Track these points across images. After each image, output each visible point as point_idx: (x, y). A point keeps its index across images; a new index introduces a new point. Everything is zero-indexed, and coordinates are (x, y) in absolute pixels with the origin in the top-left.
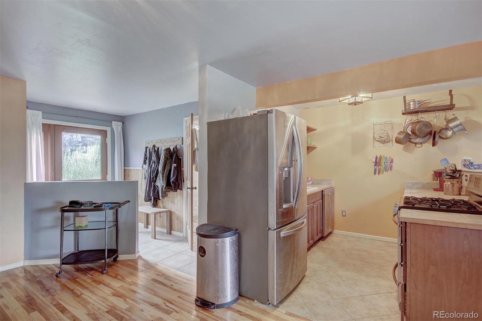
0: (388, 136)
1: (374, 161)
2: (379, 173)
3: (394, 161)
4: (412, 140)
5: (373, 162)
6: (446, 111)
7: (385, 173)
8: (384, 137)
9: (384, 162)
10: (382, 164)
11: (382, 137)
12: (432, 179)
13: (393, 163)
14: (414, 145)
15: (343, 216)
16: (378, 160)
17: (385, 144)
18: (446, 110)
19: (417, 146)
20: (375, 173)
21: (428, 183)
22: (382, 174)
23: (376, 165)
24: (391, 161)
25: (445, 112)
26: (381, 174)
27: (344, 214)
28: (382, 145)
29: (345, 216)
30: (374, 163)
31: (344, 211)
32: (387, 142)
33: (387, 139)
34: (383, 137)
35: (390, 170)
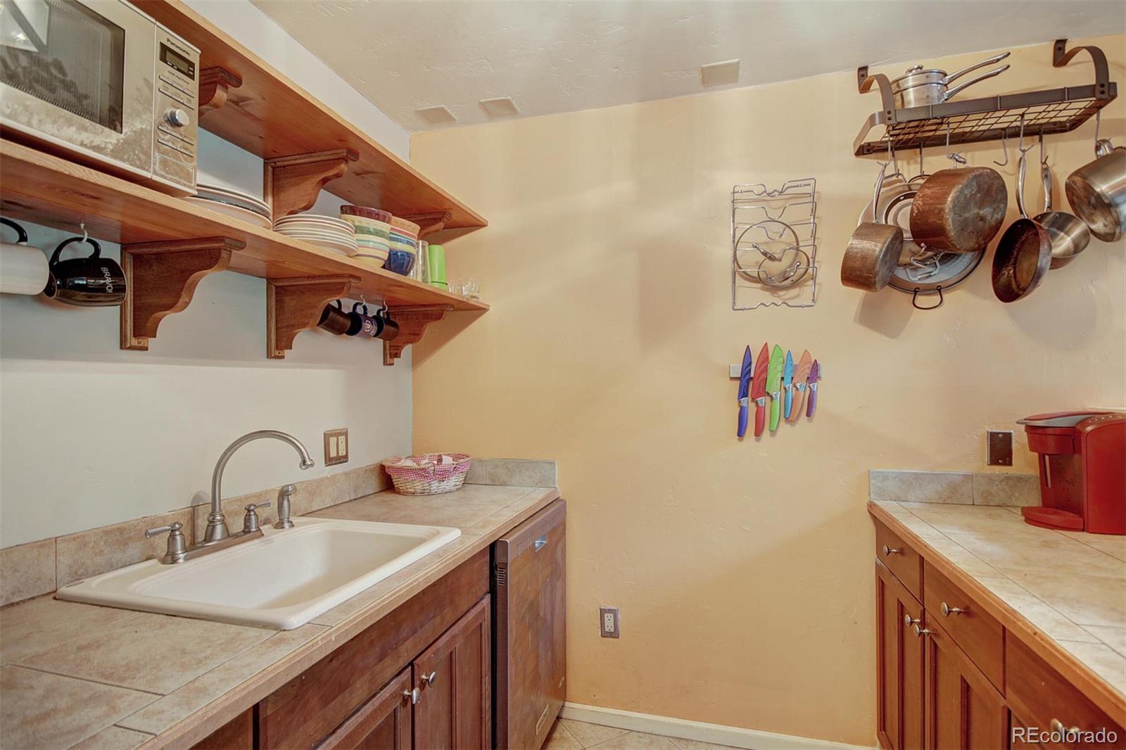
0: (798, 249)
1: (739, 376)
2: (758, 433)
3: (823, 372)
4: (901, 274)
5: (732, 379)
6: (1045, 137)
7: (785, 428)
8: (780, 260)
9: (782, 379)
10: (773, 385)
11: (772, 258)
12: (986, 458)
13: (819, 382)
14: (904, 298)
15: (605, 635)
16: (753, 366)
17: (781, 293)
18: (1046, 133)
19: (922, 300)
20: (741, 433)
21: (969, 478)
22: (773, 433)
23: (743, 393)
24: (808, 371)
25: (1041, 140)
26: (766, 434)
27: (609, 626)
28: (767, 297)
29: (614, 635)
30: (738, 383)
31: (610, 611)
32: (795, 284)
33: (794, 264)
34: (777, 256)
35: (809, 414)
